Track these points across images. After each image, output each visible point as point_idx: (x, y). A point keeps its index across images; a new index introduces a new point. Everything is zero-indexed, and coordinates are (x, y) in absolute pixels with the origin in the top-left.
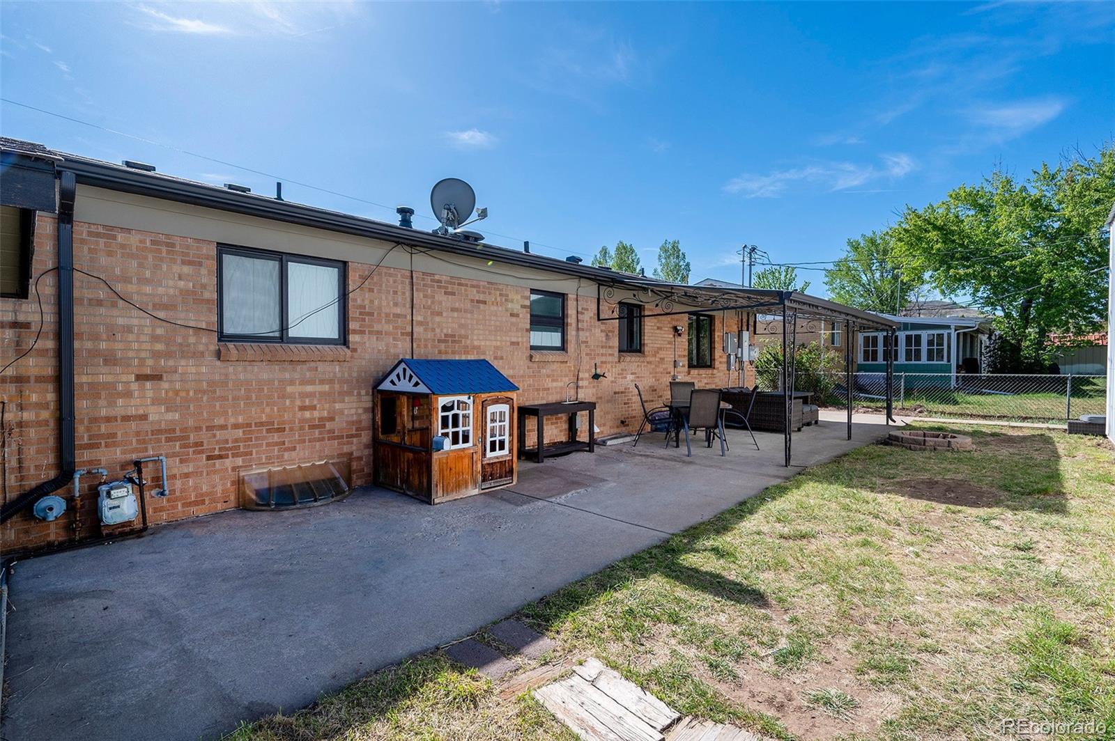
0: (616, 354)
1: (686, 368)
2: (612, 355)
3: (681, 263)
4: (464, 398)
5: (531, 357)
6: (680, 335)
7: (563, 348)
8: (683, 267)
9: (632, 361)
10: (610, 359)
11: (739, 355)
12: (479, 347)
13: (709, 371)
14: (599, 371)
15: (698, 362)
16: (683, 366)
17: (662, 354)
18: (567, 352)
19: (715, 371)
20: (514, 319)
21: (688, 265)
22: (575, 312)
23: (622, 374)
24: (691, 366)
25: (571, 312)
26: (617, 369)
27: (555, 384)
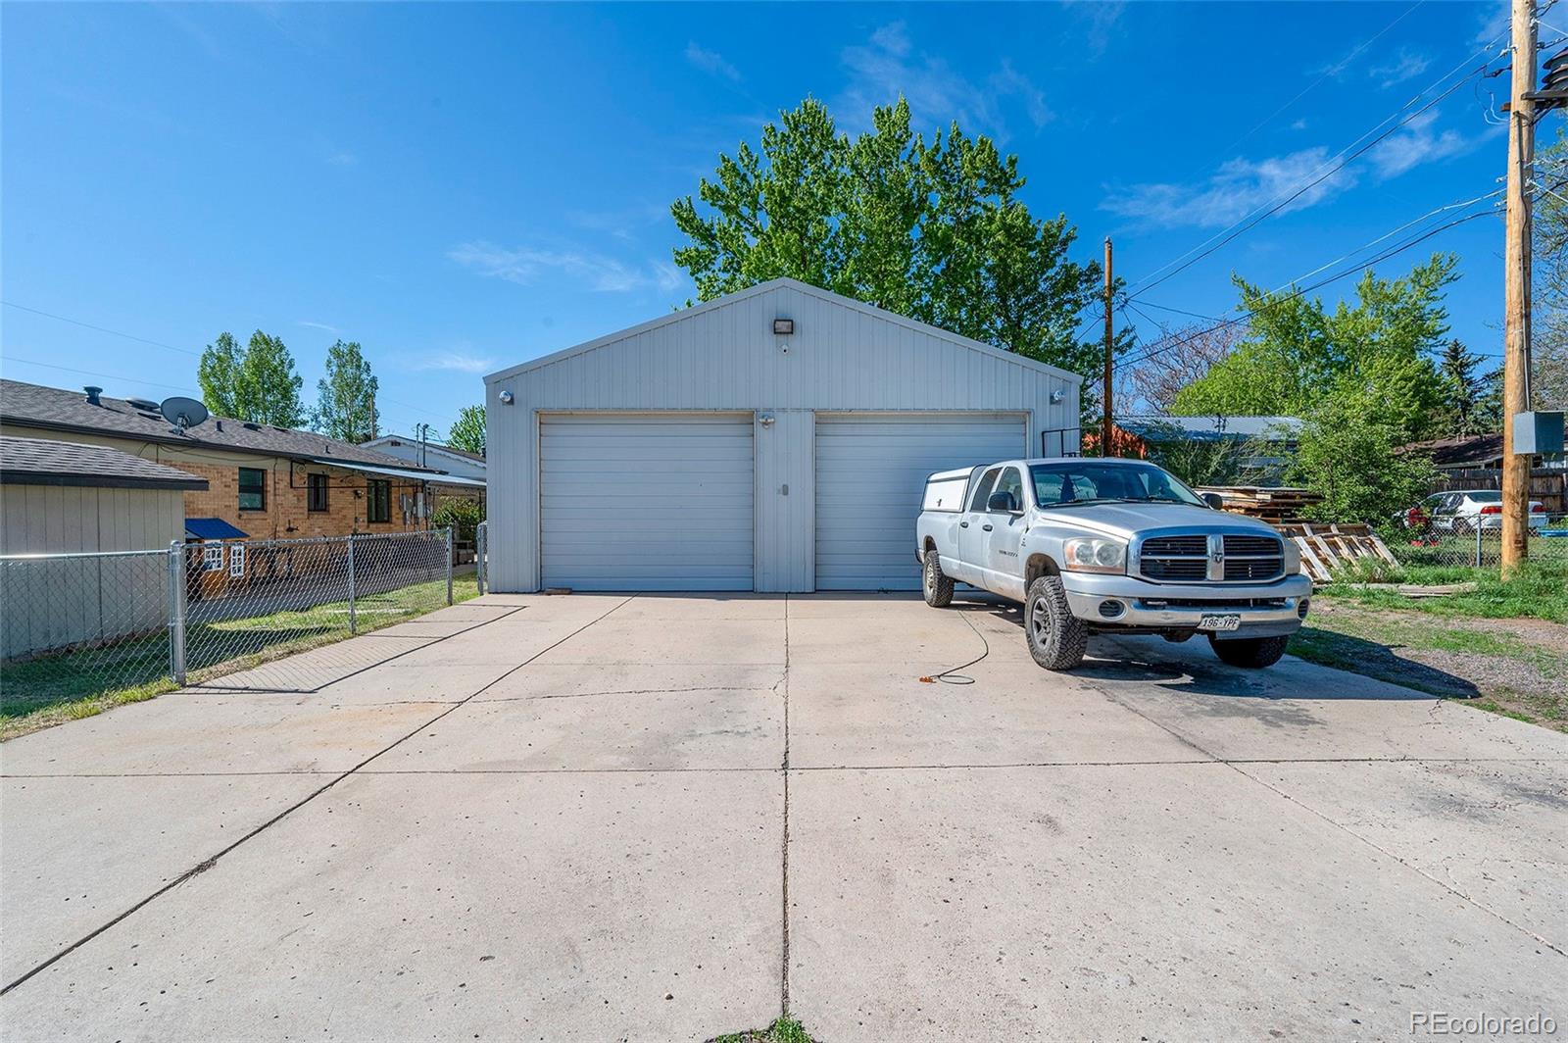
0: (306, 513)
1: (366, 523)
2: (303, 513)
3: (364, 376)
4: (218, 541)
5: (240, 516)
6: (360, 497)
7: (263, 508)
8: (366, 382)
9: (319, 519)
10: (301, 516)
11: (415, 512)
12: (202, 509)
13: (387, 525)
14: (292, 526)
15: (376, 517)
16: (363, 521)
17: (344, 512)
18: (266, 511)
19: (392, 526)
20: (227, 489)
21: (374, 380)
22: (272, 482)
23: (311, 528)
24: (370, 521)
25: (270, 482)
26: (307, 524)
27: (257, 535)
